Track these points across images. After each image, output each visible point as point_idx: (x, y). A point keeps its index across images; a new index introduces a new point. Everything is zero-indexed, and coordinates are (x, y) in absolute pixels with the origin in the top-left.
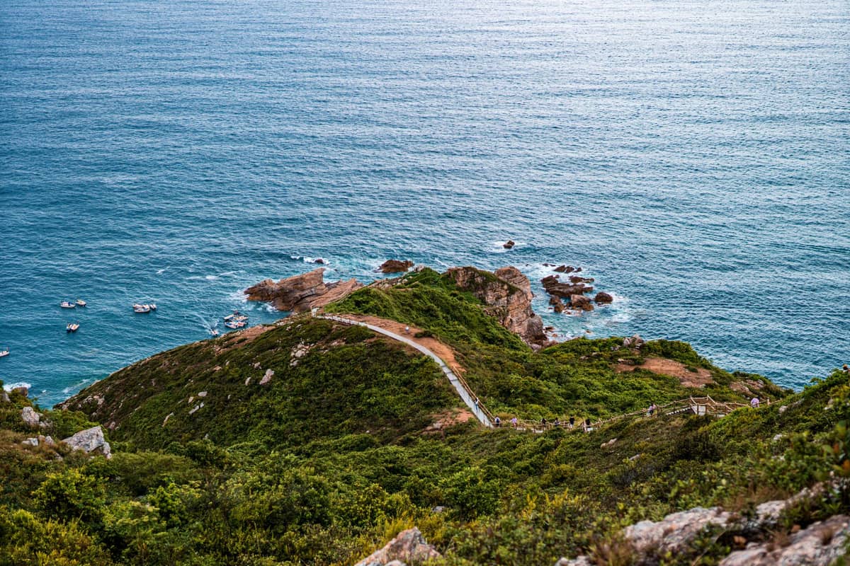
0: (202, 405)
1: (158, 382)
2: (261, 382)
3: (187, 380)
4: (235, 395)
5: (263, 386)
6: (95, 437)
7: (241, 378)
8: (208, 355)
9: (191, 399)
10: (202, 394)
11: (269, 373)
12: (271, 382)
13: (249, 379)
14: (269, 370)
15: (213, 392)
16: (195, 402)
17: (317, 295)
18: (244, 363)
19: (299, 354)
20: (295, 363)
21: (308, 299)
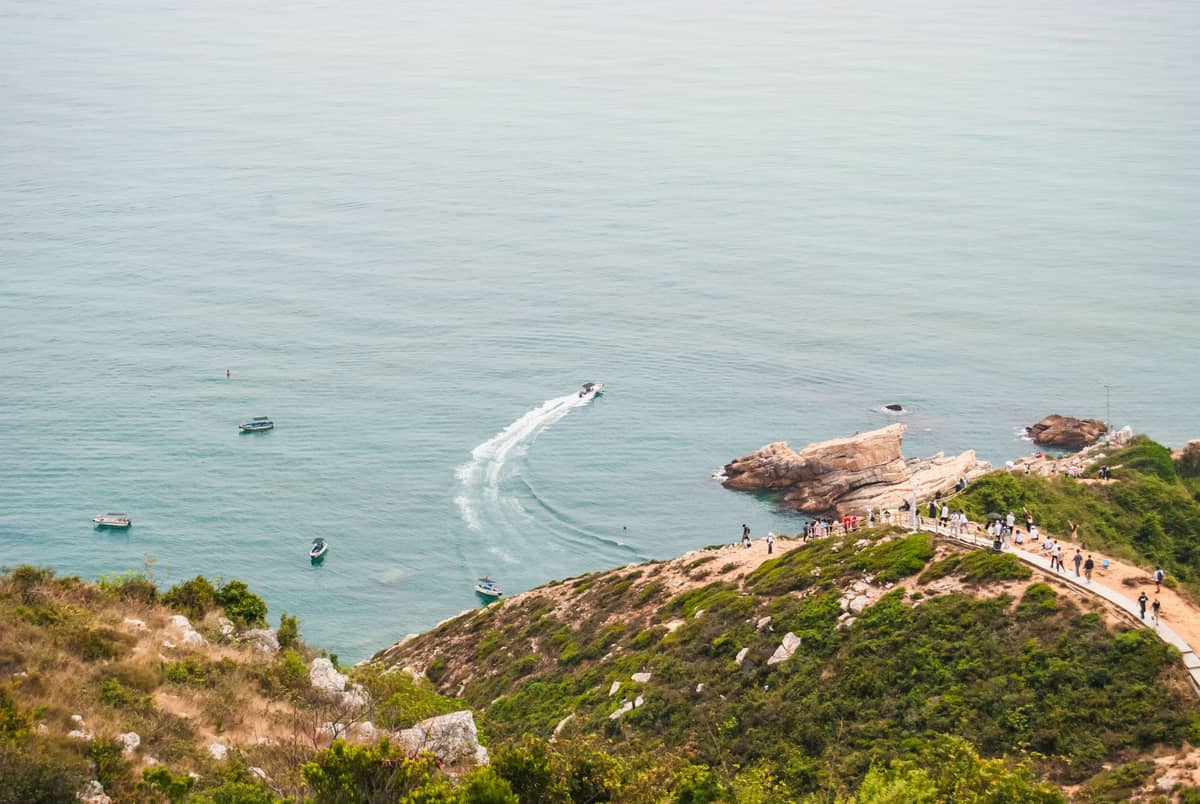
0: (639, 701)
1: (545, 647)
2: (771, 661)
3: (606, 646)
4: (712, 685)
5: (774, 667)
6: (460, 730)
7: (728, 649)
8: (655, 592)
9: (615, 687)
10: (642, 678)
11: (790, 643)
12: (793, 662)
13: (745, 651)
14: (790, 635)
15: (664, 677)
16: (623, 694)
17: (888, 483)
18: (737, 615)
19: (859, 604)
20: (850, 622)
21: (866, 492)
